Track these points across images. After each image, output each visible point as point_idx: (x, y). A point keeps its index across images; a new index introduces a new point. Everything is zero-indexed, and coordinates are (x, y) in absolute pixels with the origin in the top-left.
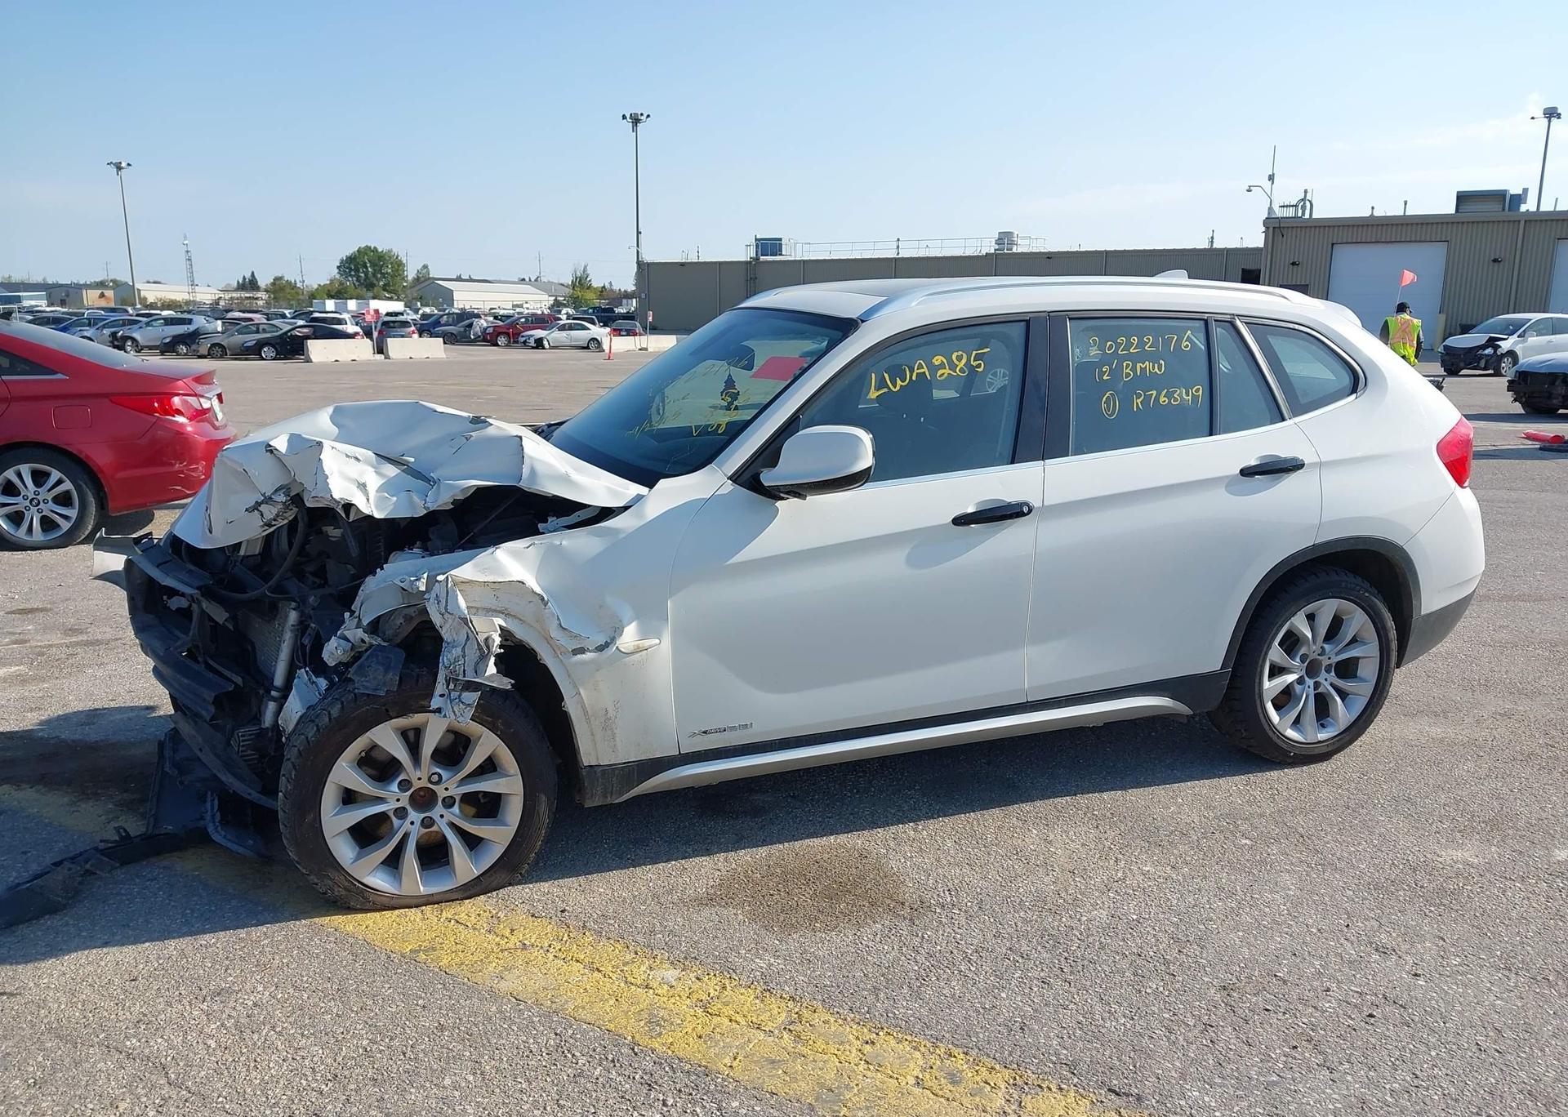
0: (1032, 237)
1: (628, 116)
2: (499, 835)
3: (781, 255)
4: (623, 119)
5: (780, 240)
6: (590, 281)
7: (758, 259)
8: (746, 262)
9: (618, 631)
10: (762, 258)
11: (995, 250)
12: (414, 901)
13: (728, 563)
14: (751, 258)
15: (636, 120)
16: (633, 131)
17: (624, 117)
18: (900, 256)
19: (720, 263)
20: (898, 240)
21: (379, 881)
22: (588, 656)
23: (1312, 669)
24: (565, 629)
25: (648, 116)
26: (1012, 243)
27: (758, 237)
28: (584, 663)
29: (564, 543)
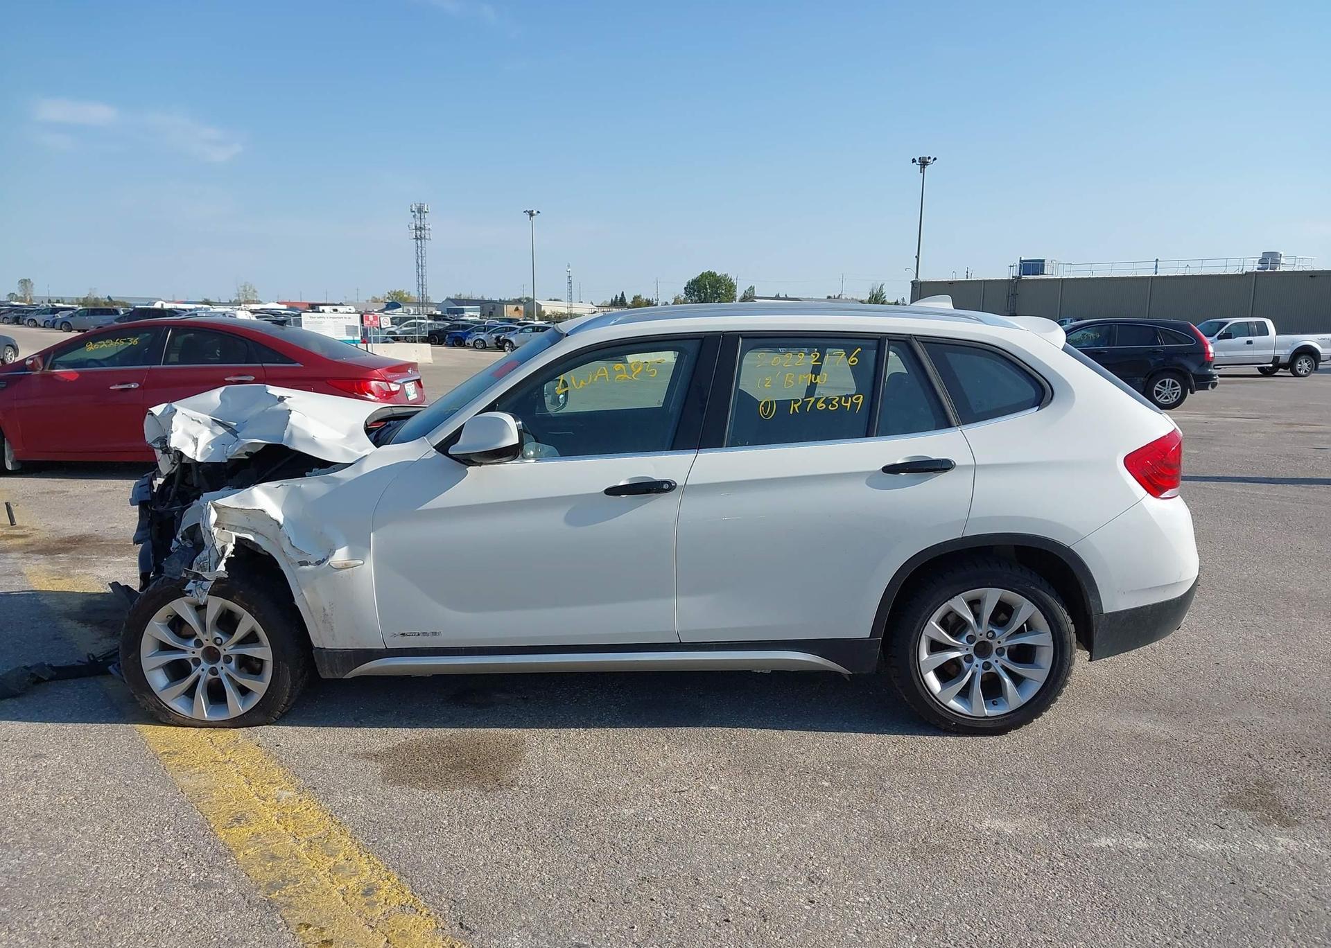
0: (1298, 257)
1: (917, 160)
2: (259, 687)
3: (1043, 274)
4: (913, 162)
5: (1043, 261)
6: (884, 297)
7: (1019, 278)
8: (1008, 280)
9: (332, 552)
10: (1024, 277)
11: (1258, 269)
12: (200, 723)
13: (419, 509)
14: (1013, 277)
15: (924, 163)
16: (921, 172)
17: (914, 161)
18: (1158, 275)
19: (985, 281)
20: (1157, 260)
21: (178, 706)
22: (310, 567)
23: (983, 649)
24: (294, 547)
25: (935, 159)
26: (1278, 263)
27: (1023, 259)
28: (304, 572)
29: (302, 486)
